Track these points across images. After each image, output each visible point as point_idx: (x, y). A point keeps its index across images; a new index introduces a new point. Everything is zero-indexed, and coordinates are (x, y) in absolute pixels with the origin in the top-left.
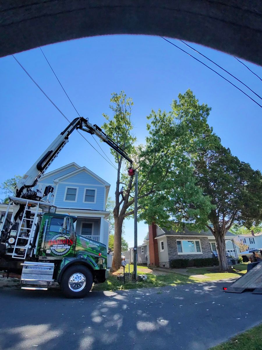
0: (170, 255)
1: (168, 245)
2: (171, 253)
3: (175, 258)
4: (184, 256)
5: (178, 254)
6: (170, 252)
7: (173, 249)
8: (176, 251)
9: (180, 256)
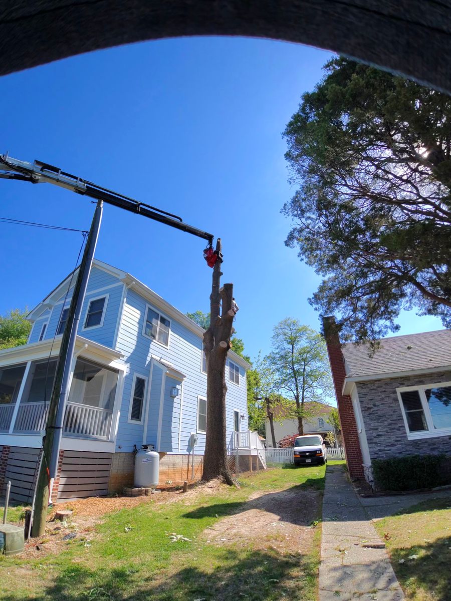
0: (376, 443)
1: (362, 411)
2: (379, 436)
3: (395, 451)
4: (434, 444)
5: (409, 439)
6: (374, 434)
7: (386, 423)
8: (399, 429)
9: (415, 443)
